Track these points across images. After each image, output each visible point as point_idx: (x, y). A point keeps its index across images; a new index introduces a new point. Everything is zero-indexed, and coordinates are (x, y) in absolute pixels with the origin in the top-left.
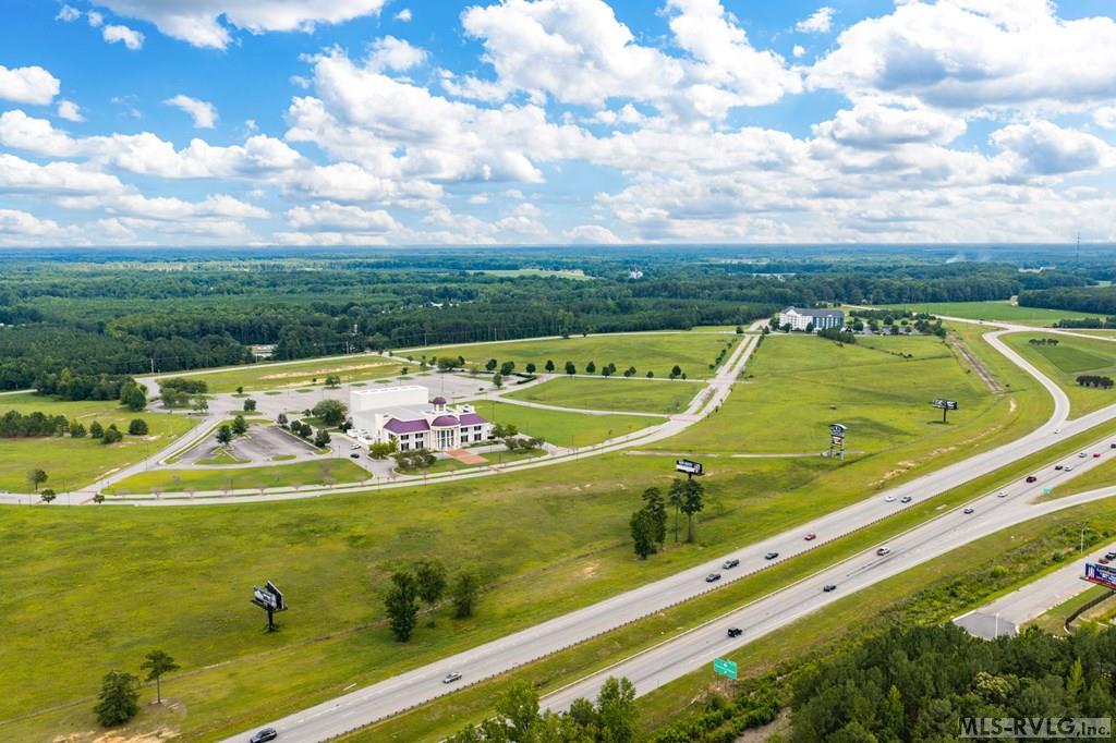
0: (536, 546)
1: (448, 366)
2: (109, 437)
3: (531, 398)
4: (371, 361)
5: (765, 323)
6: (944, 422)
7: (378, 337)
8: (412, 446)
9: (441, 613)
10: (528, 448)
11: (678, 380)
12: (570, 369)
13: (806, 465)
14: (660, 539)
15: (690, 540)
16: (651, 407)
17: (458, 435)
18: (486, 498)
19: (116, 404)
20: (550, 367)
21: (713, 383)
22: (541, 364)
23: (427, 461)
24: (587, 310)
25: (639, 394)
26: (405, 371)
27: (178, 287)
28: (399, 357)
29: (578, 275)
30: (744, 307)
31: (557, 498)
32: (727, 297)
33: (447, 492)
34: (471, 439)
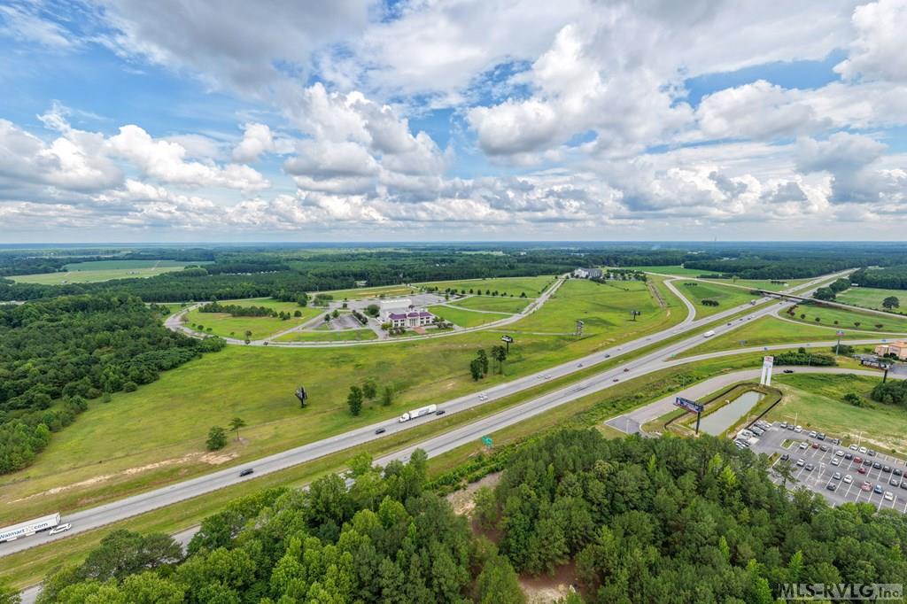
0: (432, 373)
1: (430, 291)
2: (285, 317)
3: (459, 305)
4: (402, 288)
5: (569, 274)
6: (634, 320)
7: (408, 278)
8: (399, 325)
9: (377, 403)
10: (447, 327)
11: (524, 298)
12: (479, 293)
13: (564, 339)
14: (486, 372)
15: (500, 373)
16: (507, 310)
17: (419, 320)
18: (419, 350)
19: (296, 304)
20: (471, 292)
21: (538, 300)
22: (467, 290)
23: (402, 332)
24: (496, 268)
25: (504, 304)
26: (412, 292)
27: (343, 257)
28: (413, 286)
29: (501, 253)
30: (561, 267)
31: (450, 350)
32: (556, 263)
33: (405, 346)
34: (425, 323)
